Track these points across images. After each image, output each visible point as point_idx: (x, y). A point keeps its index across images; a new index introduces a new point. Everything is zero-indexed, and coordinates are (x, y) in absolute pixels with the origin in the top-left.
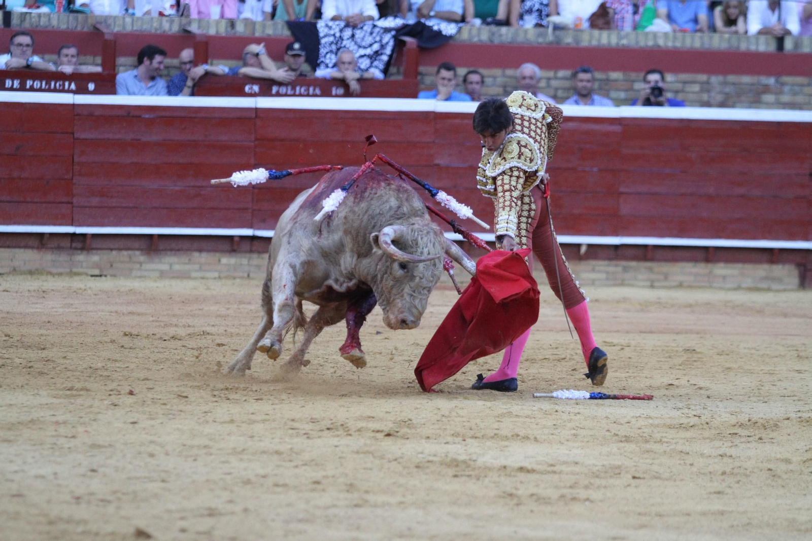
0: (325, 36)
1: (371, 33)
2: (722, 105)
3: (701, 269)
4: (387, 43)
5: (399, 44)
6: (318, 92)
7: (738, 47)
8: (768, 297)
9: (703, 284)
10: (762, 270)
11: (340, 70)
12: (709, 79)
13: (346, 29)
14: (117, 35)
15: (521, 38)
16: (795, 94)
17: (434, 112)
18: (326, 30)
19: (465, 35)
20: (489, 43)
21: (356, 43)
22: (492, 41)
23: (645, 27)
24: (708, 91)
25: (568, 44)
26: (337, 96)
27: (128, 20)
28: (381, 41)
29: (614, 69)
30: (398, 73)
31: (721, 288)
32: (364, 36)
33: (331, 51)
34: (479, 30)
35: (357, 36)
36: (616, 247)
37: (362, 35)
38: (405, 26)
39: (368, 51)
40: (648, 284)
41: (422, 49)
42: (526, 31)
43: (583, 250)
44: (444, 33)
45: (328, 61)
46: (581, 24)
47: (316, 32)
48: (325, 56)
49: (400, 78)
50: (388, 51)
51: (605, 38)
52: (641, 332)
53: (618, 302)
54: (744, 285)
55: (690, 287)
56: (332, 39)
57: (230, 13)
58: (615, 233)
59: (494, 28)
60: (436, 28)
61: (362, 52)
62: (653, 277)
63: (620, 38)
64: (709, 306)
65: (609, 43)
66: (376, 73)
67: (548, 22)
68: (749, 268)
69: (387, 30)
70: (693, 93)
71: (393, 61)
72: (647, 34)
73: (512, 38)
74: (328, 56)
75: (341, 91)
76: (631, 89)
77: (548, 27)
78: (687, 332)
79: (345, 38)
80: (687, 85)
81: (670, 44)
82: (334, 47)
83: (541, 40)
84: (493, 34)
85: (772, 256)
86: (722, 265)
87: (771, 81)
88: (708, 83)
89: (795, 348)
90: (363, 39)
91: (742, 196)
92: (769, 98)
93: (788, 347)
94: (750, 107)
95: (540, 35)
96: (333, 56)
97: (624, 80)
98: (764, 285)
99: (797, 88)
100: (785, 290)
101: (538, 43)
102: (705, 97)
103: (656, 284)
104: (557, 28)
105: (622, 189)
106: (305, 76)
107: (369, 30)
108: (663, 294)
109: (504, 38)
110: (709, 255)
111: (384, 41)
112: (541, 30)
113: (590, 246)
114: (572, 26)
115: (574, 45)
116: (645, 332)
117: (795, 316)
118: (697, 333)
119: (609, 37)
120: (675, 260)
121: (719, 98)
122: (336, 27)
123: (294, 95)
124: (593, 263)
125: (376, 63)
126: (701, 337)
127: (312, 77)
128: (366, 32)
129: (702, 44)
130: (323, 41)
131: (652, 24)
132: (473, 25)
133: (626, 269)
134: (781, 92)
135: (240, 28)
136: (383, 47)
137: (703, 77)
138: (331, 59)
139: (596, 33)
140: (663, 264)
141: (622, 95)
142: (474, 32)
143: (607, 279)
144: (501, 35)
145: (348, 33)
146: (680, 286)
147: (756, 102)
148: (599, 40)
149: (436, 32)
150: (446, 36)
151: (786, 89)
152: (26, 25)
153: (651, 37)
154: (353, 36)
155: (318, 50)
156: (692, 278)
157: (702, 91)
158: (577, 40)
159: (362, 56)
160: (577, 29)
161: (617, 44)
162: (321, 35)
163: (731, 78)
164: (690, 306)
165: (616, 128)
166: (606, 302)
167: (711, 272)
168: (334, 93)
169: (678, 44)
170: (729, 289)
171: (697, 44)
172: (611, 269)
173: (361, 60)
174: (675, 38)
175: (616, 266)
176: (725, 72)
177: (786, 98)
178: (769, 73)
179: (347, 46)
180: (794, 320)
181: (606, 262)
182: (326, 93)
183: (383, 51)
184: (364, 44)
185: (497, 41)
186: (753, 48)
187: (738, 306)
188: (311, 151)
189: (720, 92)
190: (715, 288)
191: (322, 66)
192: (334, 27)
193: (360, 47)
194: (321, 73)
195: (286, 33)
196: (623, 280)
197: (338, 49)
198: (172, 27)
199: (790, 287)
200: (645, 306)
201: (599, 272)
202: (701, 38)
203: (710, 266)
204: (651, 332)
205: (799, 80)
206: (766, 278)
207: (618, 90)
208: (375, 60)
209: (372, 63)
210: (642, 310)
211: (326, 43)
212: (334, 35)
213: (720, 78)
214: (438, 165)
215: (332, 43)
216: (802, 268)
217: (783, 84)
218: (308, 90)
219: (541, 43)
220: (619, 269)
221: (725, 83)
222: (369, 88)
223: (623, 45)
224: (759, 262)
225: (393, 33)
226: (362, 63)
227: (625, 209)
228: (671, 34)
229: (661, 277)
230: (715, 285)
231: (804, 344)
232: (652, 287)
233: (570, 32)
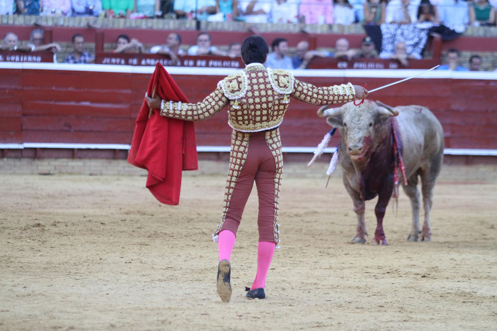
5: (430, 38)
6: (381, 66)
11: (395, 54)
14: (263, 34)
17: (450, 79)
19: (469, 33)
22: (485, 36)
26: (393, 69)
27: (269, 25)
30: (429, 55)
39: (412, 42)
44: (456, 31)
49: (430, 58)
57: (330, 21)
59: (487, 28)
66: (416, 55)
69: (423, 30)
75: (396, 66)
82: (391, 40)
84: (486, 31)
106: (374, 57)
109: (492, 34)
123: (367, 68)
135: (336, 30)
136: (420, 40)
142: (475, 30)
144: (491, 32)
145: (399, 32)
152: (210, 29)
182: (386, 67)
185: (488, 35)
197: (393, 41)
198: (295, 29)
214: (453, 110)
218: (375, 65)
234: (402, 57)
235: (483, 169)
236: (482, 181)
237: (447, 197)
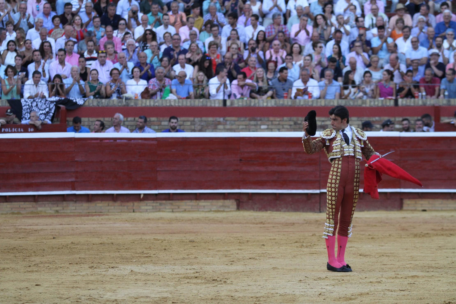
0: (25, 106)
1: (45, 104)
2: (200, 131)
3: (194, 203)
4: (52, 108)
5: (57, 108)
6: (22, 130)
7: (206, 105)
8: (224, 215)
9: (195, 210)
10: (221, 202)
11: (32, 120)
12: (194, 119)
13: (34, 102)
15: (111, 104)
16: (232, 125)
17: (74, 138)
18: (25, 103)
19: (87, 104)
20: (97, 107)
21: (38, 108)
22: (98, 106)
23: (166, 97)
24: (194, 125)
25: (132, 106)
26: (31, 132)
28: (49, 107)
29: (153, 116)
30: (58, 121)
31: (203, 211)
32: (42, 105)
33: (28, 112)
34: (93, 101)
35: (39, 105)
36: (156, 195)
37: (41, 105)
38: (59, 100)
39: (44, 112)
40: (171, 210)
41: (68, 110)
42: (113, 101)
43: (142, 196)
44: (78, 103)
45: (26, 117)
46: (137, 96)
47: (21, 104)
48: (25, 115)
49: (58, 123)
50: (53, 111)
51: (149, 103)
52: (170, 233)
53: (158, 219)
54: (213, 210)
55: (189, 211)
56: (28, 107)
58: (156, 189)
59: (99, 100)
60: (74, 101)
61: (41, 112)
62: (173, 207)
63: (155, 102)
64: (198, 220)
65: (150, 105)
66: (48, 121)
67: (123, 96)
68: (215, 202)
69: (52, 102)
70: (188, 125)
71: (55, 116)
72: (166, 100)
73: (107, 104)
74: (26, 114)
75: (32, 130)
76: (161, 125)
77: (123, 98)
78: (190, 232)
79: (34, 106)
80: (185, 122)
81: (177, 105)
82: (29, 110)
83: (120, 104)
84: (99, 102)
85: (225, 196)
86: (203, 201)
87: (221, 119)
88: (194, 121)
89: (237, 239)
90: (41, 106)
91: (211, 170)
92: (221, 127)
93: (234, 238)
94: (212, 131)
95: (119, 102)
96: (28, 114)
97: (157, 121)
98: (222, 209)
99: (233, 122)
100: (231, 211)
101: (119, 106)
102: (193, 127)
103: (174, 210)
104: (127, 99)
105: (158, 169)
106: (16, 123)
107: (44, 102)
108: (178, 215)
109: (104, 104)
110: (197, 197)
111: (51, 107)
112: (120, 100)
113: (145, 194)
114: (134, 98)
115: (134, 106)
116: (171, 233)
117: (236, 223)
118: (194, 233)
119: (150, 102)
120: (182, 199)
121: (199, 128)
122: (29, 102)
123: (12, 132)
124: (146, 202)
125: (47, 117)
126: (196, 235)
127: (19, 124)
128: (43, 103)
129: (191, 104)
130: (24, 108)
131: (168, 96)
132: (90, 99)
133: (161, 204)
134: (226, 124)
136: (50, 109)
137: (192, 119)
138: (27, 116)
139: (144, 100)
140: (177, 201)
141: (157, 127)
142: (91, 102)
143: (153, 209)
144: (102, 103)
145: (34, 104)
146: (185, 211)
147: (215, 129)
148: (146, 104)
149: (74, 102)
150: (79, 105)
151: (228, 123)
153: (168, 101)
154: (37, 105)
155: (22, 112)
156: (190, 207)
157: (191, 124)
158: (136, 104)
159: (41, 114)
160: (136, 99)
161: (154, 105)
162: (23, 105)
163: (204, 119)
164: (190, 220)
165: (155, 142)
166: (153, 219)
167: (198, 204)
168: (29, 130)
169: (180, 104)
170: (206, 212)
171: (188, 104)
172: (154, 204)
173: (41, 116)
174: (179, 102)
175: (157, 203)
176: (201, 116)
177: (228, 127)
178: (220, 116)
179: (35, 109)
180: (236, 225)
181: (152, 202)
182: (26, 131)
183: (51, 112)
184: (42, 108)
185: (100, 105)
186: (213, 105)
187: (211, 219)
188: (20, 157)
189: (199, 125)
190: (201, 211)
191: (24, 119)
192: (28, 101)
193: (40, 110)
194: (24, 122)
195: (7, 105)
196: (160, 209)
197: (30, 111)
199: (232, 210)
200: (170, 221)
201: (149, 206)
202: (190, 102)
203: (198, 201)
204: (174, 233)
205: (234, 118)
206: (223, 206)
207: (155, 125)
208: (47, 115)
209: (46, 117)
210: (169, 223)
211: (25, 109)
212: (29, 105)
213: (199, 119)
215: (28, 108)
216: (238, 201)
217: (226, 121)
218: (18, 130)
219: (120, 106)
220: (158, 204)
221: (201, 121)
222: (45, 128)
223: (156, 105)
224: (219, 199)
225: (55, 103)
226: (41, 117)
227: (160, 178)
228: (177, 100)
229: (177, 207)
230: (200, 210)
231: (241, 236)
232: (173, 212)
233: (133, 100)
234: (38, 123)
235: (100, 205)
236: (100, 214)
237: (75, 226)
